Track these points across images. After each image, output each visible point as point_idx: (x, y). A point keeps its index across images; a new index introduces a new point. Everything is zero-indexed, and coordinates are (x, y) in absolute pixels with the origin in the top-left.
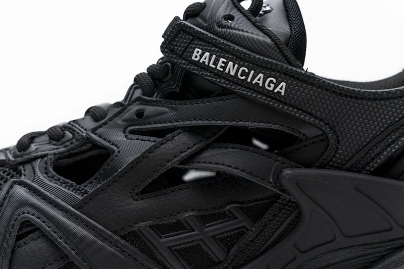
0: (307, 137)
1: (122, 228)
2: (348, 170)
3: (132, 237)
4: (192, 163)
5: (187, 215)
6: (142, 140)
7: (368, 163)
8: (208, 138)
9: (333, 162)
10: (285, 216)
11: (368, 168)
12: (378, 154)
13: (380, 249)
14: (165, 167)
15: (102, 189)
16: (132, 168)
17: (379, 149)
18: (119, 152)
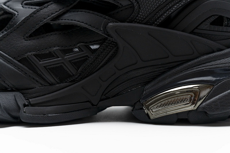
0: (122, 6)
1: (18, 56)
2: (145, 24)
3: (24, 61)
4: (58, 20)
5: (55, 49)
6: (31, 8)
7: (156, 20)
8: (68, 6)
9: (137, 19)
10: (110, 50)
11: (156, 23)
12: (162, 15)
13: (162, 68)
14: (43, 22)
15: (7, 35)
16: (24, 22)
17: (162, 12)
18: (18, 15)
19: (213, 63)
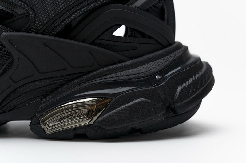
0: (18, 14)
2: (41, 33)
7: (53, 30)
9: (33, 29)
10: (5, 61)
11: (53, 32)
12: (59, 24)
13: (61, 80)
17: (60, 21)
19: (113, 75)
